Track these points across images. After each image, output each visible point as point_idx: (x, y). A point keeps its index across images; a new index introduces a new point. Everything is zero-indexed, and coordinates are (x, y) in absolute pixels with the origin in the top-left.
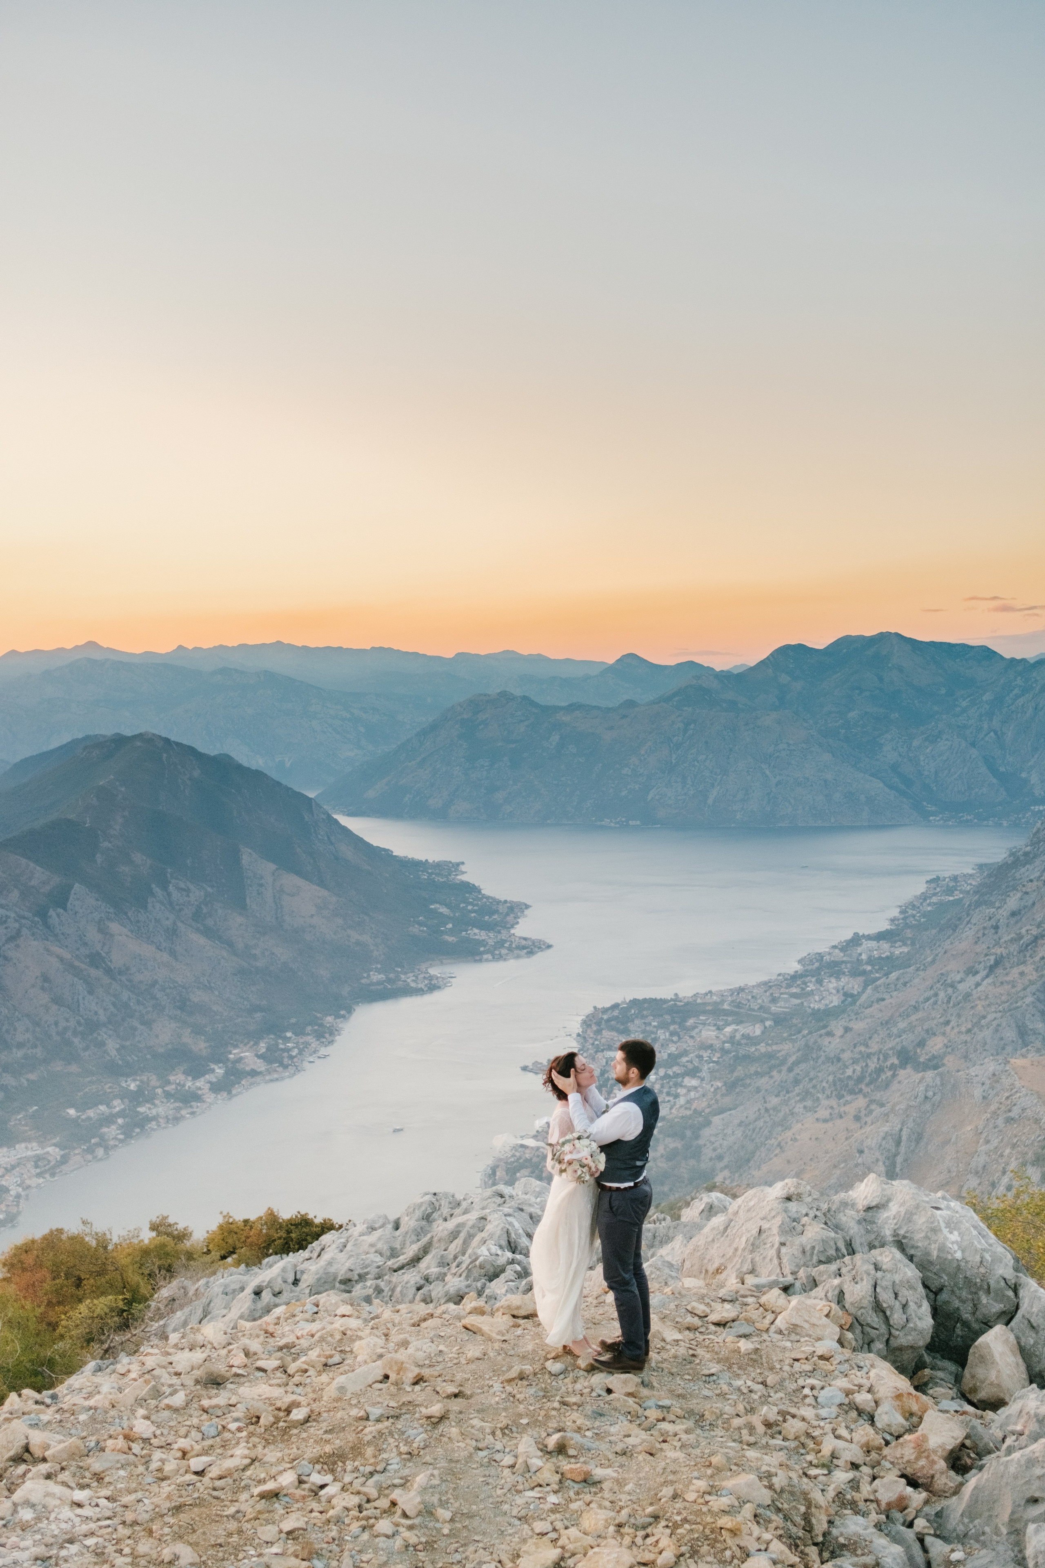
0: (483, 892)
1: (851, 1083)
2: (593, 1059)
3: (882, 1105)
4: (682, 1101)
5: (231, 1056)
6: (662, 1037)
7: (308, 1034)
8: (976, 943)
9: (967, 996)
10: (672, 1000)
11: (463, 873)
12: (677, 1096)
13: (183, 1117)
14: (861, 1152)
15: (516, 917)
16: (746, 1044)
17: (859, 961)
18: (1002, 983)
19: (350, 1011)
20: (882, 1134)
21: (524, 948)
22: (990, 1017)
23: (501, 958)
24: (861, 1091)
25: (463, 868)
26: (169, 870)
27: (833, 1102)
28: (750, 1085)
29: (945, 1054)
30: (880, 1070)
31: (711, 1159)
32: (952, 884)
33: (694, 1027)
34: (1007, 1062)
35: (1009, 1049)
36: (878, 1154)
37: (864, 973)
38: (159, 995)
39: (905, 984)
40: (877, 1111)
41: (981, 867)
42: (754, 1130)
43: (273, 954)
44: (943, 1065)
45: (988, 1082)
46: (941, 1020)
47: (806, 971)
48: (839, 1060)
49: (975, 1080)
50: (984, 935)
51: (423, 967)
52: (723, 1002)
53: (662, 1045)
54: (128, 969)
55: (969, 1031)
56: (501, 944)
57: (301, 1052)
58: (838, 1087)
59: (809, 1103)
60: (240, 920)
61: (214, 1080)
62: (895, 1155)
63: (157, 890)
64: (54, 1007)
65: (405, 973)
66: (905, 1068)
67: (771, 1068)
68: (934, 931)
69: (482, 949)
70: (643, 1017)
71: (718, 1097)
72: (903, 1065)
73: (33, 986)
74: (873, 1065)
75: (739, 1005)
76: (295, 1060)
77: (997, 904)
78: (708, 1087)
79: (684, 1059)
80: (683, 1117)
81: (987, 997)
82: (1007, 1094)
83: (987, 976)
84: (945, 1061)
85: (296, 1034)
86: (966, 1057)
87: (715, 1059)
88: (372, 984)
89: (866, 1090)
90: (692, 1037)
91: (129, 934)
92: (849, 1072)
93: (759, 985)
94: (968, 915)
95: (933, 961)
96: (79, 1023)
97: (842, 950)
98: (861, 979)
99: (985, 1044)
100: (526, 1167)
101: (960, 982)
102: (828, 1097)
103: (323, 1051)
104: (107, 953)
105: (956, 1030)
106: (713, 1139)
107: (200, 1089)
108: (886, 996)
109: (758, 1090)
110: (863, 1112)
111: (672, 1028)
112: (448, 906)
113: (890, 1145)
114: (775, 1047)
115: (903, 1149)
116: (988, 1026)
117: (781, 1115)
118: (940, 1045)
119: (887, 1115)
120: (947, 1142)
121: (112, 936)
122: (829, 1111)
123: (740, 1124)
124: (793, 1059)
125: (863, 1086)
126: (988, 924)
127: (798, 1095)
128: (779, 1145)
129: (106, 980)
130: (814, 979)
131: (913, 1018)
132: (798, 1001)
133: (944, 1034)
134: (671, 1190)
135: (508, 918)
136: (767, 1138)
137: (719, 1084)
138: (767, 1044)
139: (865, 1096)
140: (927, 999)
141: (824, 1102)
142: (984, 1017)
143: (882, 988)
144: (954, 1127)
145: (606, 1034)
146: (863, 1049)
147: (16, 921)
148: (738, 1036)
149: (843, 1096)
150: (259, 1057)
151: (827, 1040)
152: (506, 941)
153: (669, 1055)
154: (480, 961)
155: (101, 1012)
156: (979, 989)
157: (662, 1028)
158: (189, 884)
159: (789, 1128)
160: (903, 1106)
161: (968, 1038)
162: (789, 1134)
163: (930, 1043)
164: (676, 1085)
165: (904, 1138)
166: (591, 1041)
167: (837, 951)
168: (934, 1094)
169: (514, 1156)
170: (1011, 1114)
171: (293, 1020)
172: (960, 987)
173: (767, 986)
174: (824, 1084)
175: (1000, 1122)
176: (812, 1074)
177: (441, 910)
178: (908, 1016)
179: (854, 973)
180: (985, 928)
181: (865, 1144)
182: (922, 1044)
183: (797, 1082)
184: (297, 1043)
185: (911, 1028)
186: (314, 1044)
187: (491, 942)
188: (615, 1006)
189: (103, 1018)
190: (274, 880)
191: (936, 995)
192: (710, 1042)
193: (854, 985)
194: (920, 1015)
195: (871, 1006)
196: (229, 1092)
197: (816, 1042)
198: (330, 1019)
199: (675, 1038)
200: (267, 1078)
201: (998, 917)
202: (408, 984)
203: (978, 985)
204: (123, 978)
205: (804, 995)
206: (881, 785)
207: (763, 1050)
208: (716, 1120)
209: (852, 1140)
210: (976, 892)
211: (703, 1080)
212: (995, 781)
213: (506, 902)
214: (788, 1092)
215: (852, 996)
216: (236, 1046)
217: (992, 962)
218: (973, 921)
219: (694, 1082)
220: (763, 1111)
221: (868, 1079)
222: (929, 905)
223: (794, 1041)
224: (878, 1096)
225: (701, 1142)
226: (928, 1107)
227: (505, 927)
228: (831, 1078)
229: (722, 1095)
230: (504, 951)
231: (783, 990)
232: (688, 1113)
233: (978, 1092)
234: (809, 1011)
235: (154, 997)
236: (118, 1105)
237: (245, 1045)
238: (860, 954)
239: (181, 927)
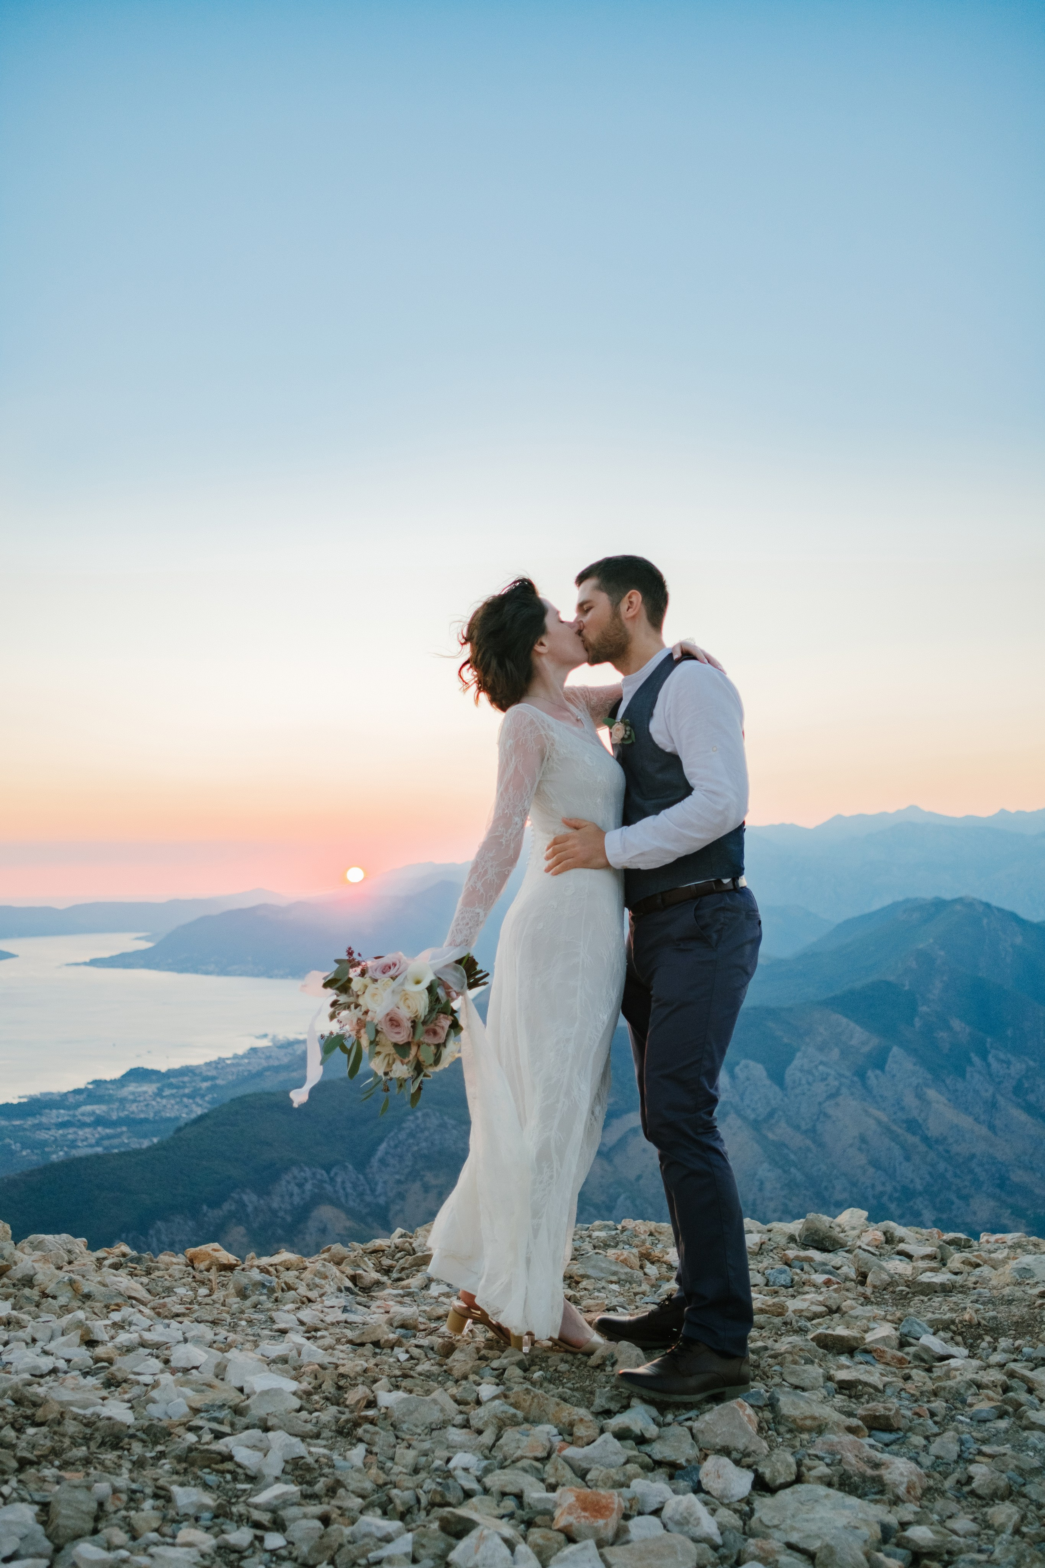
26: (989, 1040)
38: (978, 1170)
54: (945, 1139)
63: (976, 1059)
64: (871, 1170)
73: (851, 1146)
91: (946, 1102)
96: (895, 1188)
104: (925, 1120)
121: (929, 1103)
129: (922, 1148)
147: (836, 1079)
155: (918, 1181)
158: (1009, 1056)
189: (919, 1187)
204: (941, 1148)
235: (971, 1171)
239: (1001, 1101)
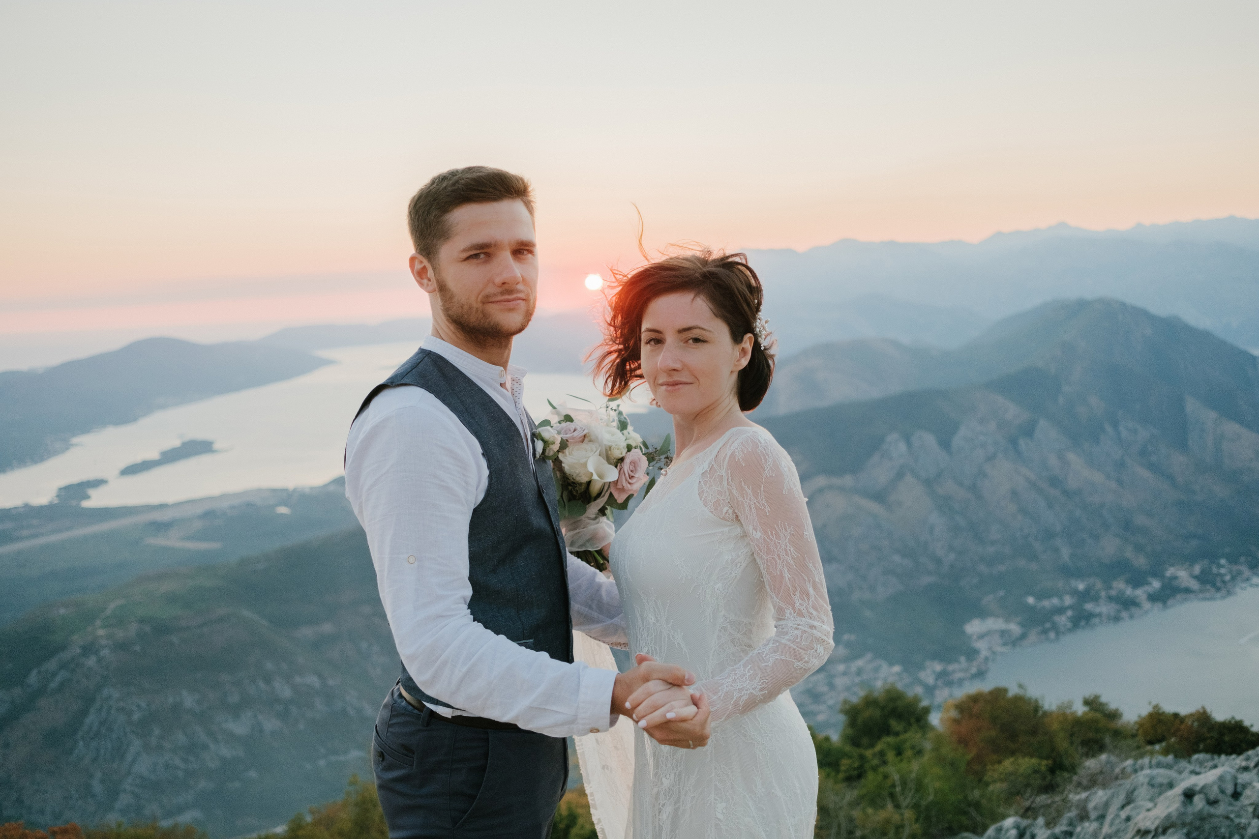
5: (1168, 573)
7: (1241, 564)
13: (1122, 618)
26: (1120, 412)
38: (1108, 516)
43: (1211, 491)
54: (1081, 491)
57: (1233, 578)
60: (1181, 458)
61: (1152, 591)
63: (1108, 428)
64: (1021, 516)
73: (1004, 498)
76: (1228, 584)
85: (1229, 562)
91: (1083, 463)
96: (1039, 531)
103: (1255, 580)
104: (1064, 477)
107: (1138, 597)
121: (1069, 464)
129: (1062, 499)
147: (993, 446)
150: (1193, 577)
155: (1058, 522)
158: (1137, 425)
171: (1228, 550)
184: (1230, 570)
186: (1247, 572)
189: (1058, 529)
190: (1216, 427)
196: (1165, 604)
200: (1200, 596)
204: (1077, 499)
216: (1172, 565)
236: (1068, 600)
237: (1181, 566)
239: (1129, 461)
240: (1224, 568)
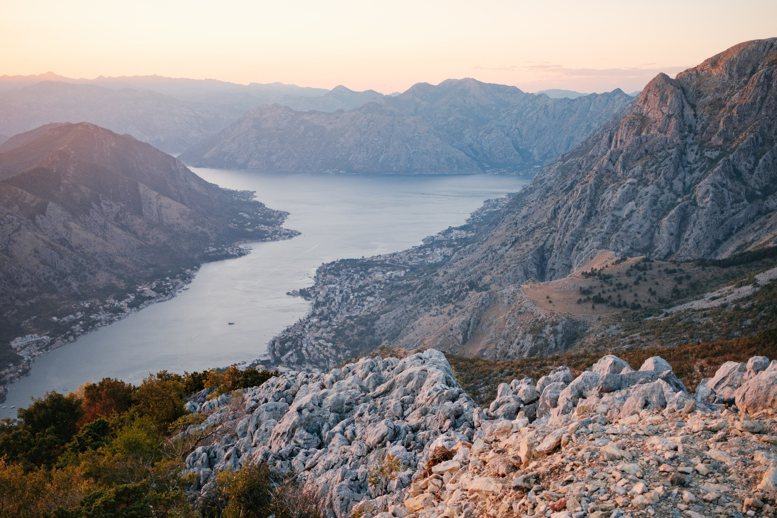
0: (266, 206)
1: (447, 298)
2: (322, 288)
3: (461, 308)
4: (366, 308)
5: (138, 290)
6: (356, 277)
7: (178, 278)
8: (507, 231)
9: (502, 256)
10: (361, 259)
11: (256, 197)
12: (363, 306)
13: (114, 320)
14: (452, 330)
15: (283, 219)
16: (397, 280)
17: (451, 240)
18: (518, 250)
19: (199, 266)
20: (461, 321)
21: (287, 234)
22: (512, 266)
23: (275, 239)
24: (451, 301)
25: (255, 194)
26: (101, 195)
27: (438, 307)
28: (398, 300)
29: (491, 283)
30: (460, 292)
31: (380, 335)
32: (496, 203)
33: (371, 273)
34: (520, 287)
35: (520, 281)
36: (459, 331)
37: (453, 246)
38: (99, 259)
39: (473, 251)
40: (459, 311)
41: (509, 195)
42: (400, 321)
43: (158, 238)
44: (490, 289)
45: (511, 296)
46: (489, 268)
47: (426, 245)
48: (441, 287)
49: (505, 295)
50: (510, 227)
51: (236, 244)
52: (386, 260)
53: (356, 281)
54: (81, 246)
55: (502, 272)
56: (276, 232)
57: (174, 287)
58: (441, 300)
59: (427, 308)
60: (140, 221)
61: (130, 302)
62: (468, 331)
63: (94, 205)
64: (42, 266)
65: (227, 247)
66: (472, 291)
67: (409, 292)
68: (487, 226)
69: (266, 235)
70: (347, 268)
71: (383, 306)
72: (471, 289)
73: (30, 255)
74: (457, 289)
75: (394, 262)
76: (172, 291)
77: (517, 213)
78: (378, 301)
79: (367, 288)
80: (366, 316)
81: (511, 257)
82: (519, 302)
83: (511, 247)
84: (491, 287)
85: (172, 278)
86: (500, 285)
87: (382, 288)
88: (210, 253)
89: (453, 301)
90: (370, 277)
91: (80, 228)
92: (446, 293)
93: (403, 252)
94: (503, 218)
95: (486, 240)
96: (56, 274)
97: (444, 234)
98: (452, 249)
99: (509, 278)
100: (290, 341)
101: (498, 250)
102: (436, 305)
103: (186, 286)
104: (69, 238)
105: (496, 272)
106: (381, 326)
107: (122, 306)
108: (464, 256)
109: (402, 302)
110: (452, 311)
111: (361, 273)
112: (248, 213)
113: (465, 326)
114: (410, 282)
115: (471, 328)
116: (511, 270)
117: (413, 313)
118: (489, 279)
119: (464, 312)
120: (491, 324)
121: (71, 229)
122: (436, 311)
123: (394, 318)
124: (420, 287)
125: (452, 299)
126: (513, 222)
127: (422, 304)
128: (412, 327)
129: (70, 252)
130: (430, 249)
131: (476, 267)
132: (422, 260)
133: (490, 274)
134: (360, 350)
135: (279, 220)
136: (406, 324)
137: (384, 299)
138: (407, 280)
139: (453, 304)
140: (483, 258)
141: (434, 307)
142: (509, 266)
143: (462, 253)
144: (495, 317)
145: (329, 276)
146: (452, 282)
147: (18, 221)
148: (393, 277)
149: (443, 304)
150: (153, 290)
151: (436, 277)
152: (278, 231)
153: (360, 286)
154: (265, 241)
155: (68, 268)
156: (507, 253)
157: (356, 273)
158: (112, 202)
159: (417, 319)
160: (471, 308)
161: (501, 276)
162: (417, 322)
163: (484, 278)
164: (363, 300)
165: (472, 323)
166: (321, 280)
167: (441, 235)
168: (486, 302)
169: (283, 335)
170: (521, 311)
171: (170, 271)
172: (499, 252)
173: (407, 252)
174: (434, 299)
175: (516, 314)
176: (428, 294)
177: (244, 216)
178: (474, 266)
179: (449, 246)
180: (511, 224)
181: (454, 326)
182: (480, 279)
183: (421, 298)
184: (172, 283)
185: (475, 271)
186: (181, 283)
187: (270, 232)
188: (333, 263)
189: (69, 271)
190: (157, 200)
191: (487, 256)
192: (379, 279)
193: (448, 251)
194: (480, 265)
195: (457, 262)
196: (138, 308)
197: (430, 279)
198: (188, 270)
199: (362, 278)
200: (157, 300)
201: (517, 219)
202: (228, 253)
203: (507, 251)
204: (79, 251)
205: (424, 256)
206: (464, 154)
207: (405, 283)
208: (382, 317)
209: (448, 324)
210: (507, 207)
211: (376, 298)
212: (517, 153)
213: (277, 211)
214: (417, 303)
215: (448, 256)
216: (140, 285)
217: (514, 240)
218: (506, 220)
219: (372, 299)
220: (404, 312)
221: (455, 296)
222: (485, 213)
223: (420, 279)
224: (459, 303)
225: (375, 327)
226: (483, 308)
227: (277, 224)
228: (437, 296)
229: (385, 305)
230: (277, 236)
231: (415, 254)
232: (369, 313)
233: (506, 301)
234: (427, 264)
235: (95, 260)
236: (79, 315)
237: (145, 284)
238: (452, 237)
239: (109, 225)
240: (169, 282)
